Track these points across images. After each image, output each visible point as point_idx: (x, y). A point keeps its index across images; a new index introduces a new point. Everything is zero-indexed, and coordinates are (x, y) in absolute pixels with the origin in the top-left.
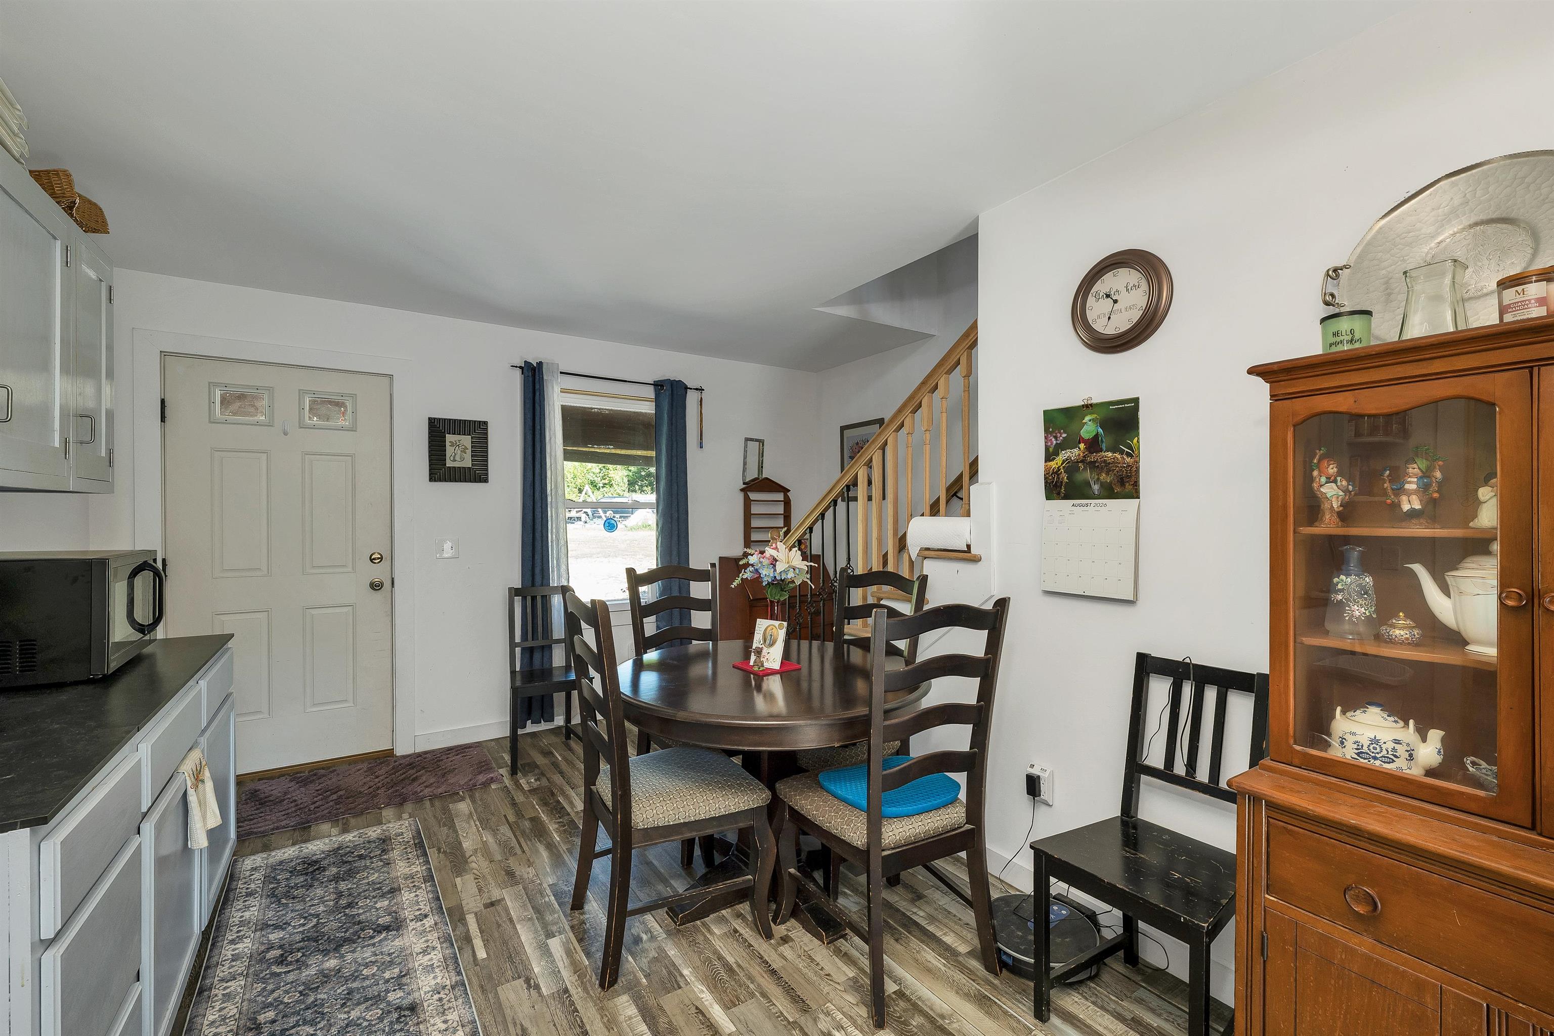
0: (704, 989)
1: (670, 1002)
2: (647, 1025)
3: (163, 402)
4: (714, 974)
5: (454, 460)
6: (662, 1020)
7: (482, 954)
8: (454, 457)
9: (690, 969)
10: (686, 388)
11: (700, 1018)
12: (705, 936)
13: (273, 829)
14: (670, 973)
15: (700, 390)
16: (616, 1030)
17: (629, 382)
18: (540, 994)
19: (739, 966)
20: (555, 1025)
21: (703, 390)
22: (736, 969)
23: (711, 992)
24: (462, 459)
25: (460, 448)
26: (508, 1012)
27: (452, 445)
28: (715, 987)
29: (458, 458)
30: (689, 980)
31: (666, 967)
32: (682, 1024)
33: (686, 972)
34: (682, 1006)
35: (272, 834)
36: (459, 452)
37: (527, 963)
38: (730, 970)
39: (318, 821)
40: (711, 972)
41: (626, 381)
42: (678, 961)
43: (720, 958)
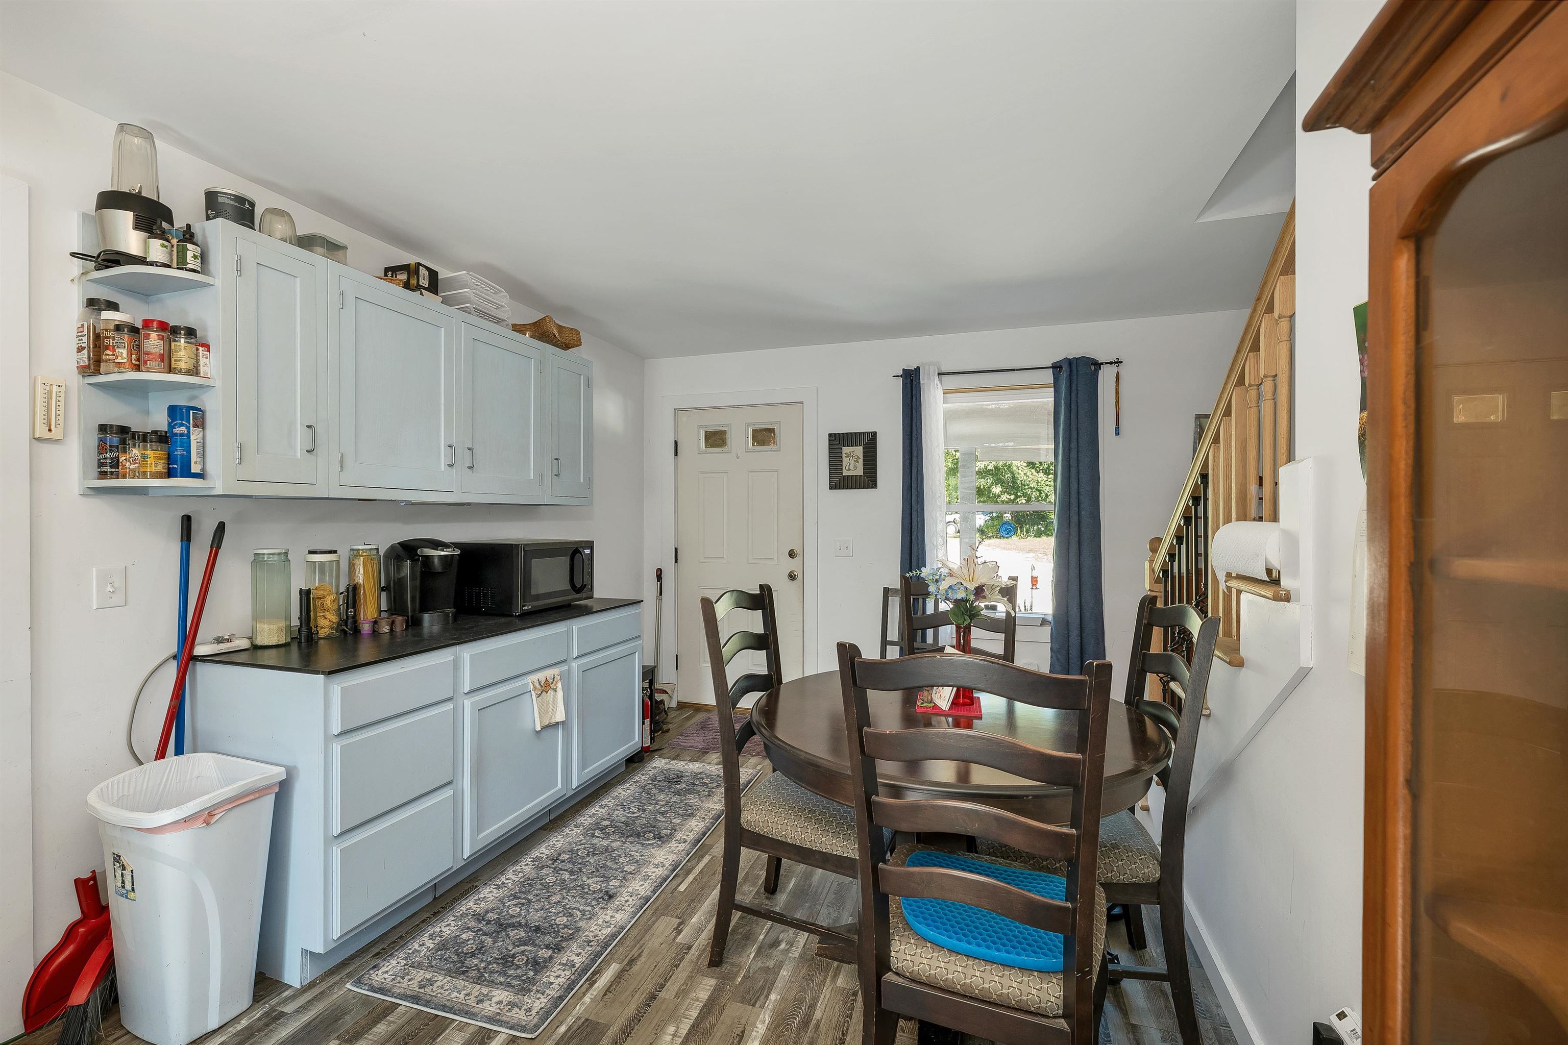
0: (767, 1022)
1: (734, 1010)
2: (699, 1014)
3: (676, 443)
4: (789, 1016)
5: (849, 470)
6: (712, 1019)
7: (682, 888)
8: (849, 467)
9: (779, 997)
10: (1098, 365)
11: (735, 1041)
12: (825, 979)
13: (690, 747)
14: (762, 988)
15: (1116, 363)
16: (679, 1001)
17: (1017, 370)
18: (676, 937)
19: (817, 1026)
20: (656, 966)
21: (1121, 362)
22: (811, 1026)
23: (768, 1028)
24: (856, 468)
25: (854, 458)
26: (648, 936)
27: (848, 455)
28: (777, 1027)
29: (852, 467)
30: (766, 1005)
31: (766, 981)
32: (719, 1034)
33: (773, 997)
34: (736, 1020)
35: (688, 750)
36: (853, 462)
37: (695, 911)
38: (805, 1023)
39: (714, 750)
40: (790, 1013)
41: (1013, 370)
42: (779, 984)
43: (813, 1007)
